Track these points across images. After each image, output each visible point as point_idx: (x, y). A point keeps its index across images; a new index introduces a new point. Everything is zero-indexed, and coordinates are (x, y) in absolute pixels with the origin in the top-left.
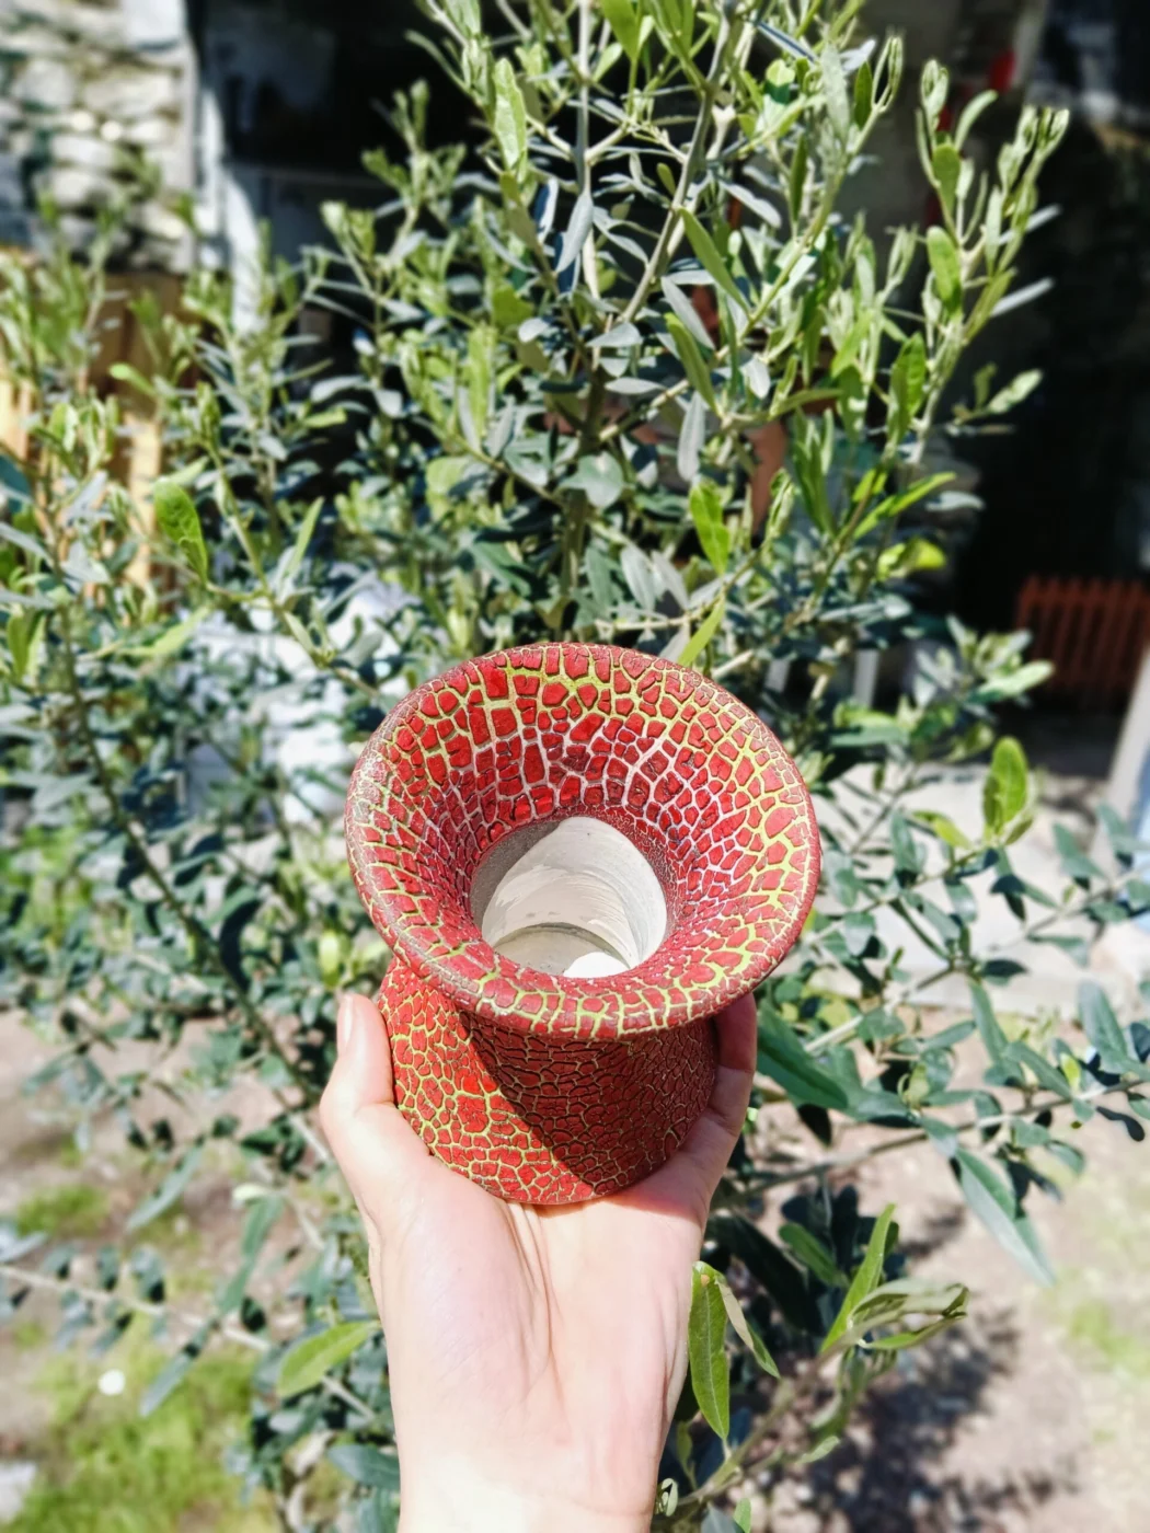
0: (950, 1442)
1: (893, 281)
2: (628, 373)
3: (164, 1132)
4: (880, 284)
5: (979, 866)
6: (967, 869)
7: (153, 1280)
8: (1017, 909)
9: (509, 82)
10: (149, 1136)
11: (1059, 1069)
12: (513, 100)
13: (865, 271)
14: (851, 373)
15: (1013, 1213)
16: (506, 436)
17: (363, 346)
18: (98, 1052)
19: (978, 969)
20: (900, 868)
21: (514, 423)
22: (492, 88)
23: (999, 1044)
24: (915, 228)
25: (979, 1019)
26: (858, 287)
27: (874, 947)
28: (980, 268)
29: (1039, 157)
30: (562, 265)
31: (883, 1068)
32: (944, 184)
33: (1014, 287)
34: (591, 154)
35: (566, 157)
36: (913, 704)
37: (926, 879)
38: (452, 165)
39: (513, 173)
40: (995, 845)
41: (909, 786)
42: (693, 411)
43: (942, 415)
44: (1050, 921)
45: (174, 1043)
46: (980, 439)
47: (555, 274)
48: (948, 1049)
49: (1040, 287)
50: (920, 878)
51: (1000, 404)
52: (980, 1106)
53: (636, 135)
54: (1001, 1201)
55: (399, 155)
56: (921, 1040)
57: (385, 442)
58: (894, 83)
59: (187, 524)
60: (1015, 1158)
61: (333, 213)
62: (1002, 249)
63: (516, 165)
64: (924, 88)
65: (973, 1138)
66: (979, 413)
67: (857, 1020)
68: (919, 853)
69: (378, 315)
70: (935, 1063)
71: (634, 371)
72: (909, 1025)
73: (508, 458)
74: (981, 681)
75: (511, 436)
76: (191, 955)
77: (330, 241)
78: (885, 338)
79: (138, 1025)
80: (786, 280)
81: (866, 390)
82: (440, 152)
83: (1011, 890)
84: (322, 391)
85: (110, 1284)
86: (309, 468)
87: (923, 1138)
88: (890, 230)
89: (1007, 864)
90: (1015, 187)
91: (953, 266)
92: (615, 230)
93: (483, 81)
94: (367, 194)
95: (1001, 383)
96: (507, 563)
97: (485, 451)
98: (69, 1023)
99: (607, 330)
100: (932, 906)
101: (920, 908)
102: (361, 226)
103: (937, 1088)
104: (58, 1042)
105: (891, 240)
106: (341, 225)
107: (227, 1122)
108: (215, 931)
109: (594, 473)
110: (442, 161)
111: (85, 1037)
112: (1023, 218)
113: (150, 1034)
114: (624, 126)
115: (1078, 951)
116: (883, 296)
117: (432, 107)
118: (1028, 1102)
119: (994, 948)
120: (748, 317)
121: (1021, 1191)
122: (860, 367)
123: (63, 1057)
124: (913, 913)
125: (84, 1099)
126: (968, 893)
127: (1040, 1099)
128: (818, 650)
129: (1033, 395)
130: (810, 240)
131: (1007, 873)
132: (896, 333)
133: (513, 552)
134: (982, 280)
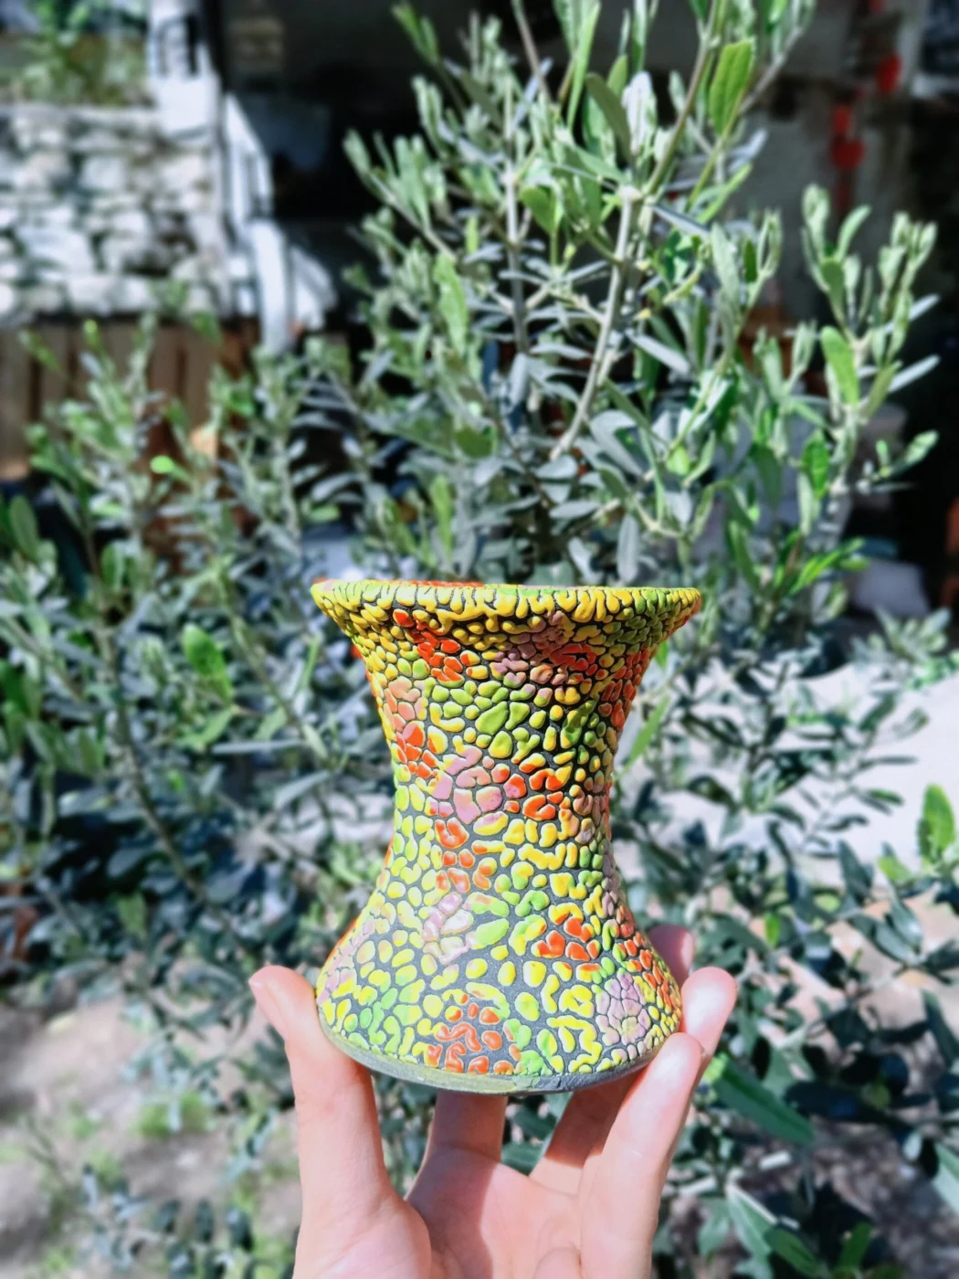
1: (798, 369)
2: (570, 497)
3: (242, 1101)
4: (786, 372)
7: (242, 1230)
10: (231, 1105)
12: (454, 285)
13: (771, 364)
17: (351, 447)
18: (182, 1039)
24: (813, 325)
25: (930, 1022)
28: (870, 360)
29: (912, 267)
32: (833, 288)
42: (627, 527)
43: (853, 476)
49: (928, 364)
58: (775, 252)
59: (213, 661)
62: (888, 339)
64: (808, 211)
66: (884, 473)
71: (576, 493)
80: (704, 406)
83: (955, 897)
84: (321, 491)
88: (788, 333)
90: (894, 291)
91: (847, 357)
98: (160, 1014)
99: (552, 461)
104: (153, 1031)
116: (788, 384)
123: (156, 1045)
134: (874, 369)
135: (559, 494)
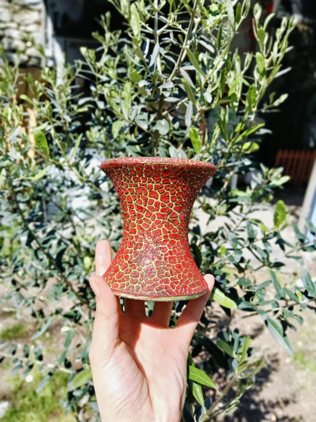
0: (261, 390)
1: (246, 68)
2: (170, 96)
3: (41, 313)
4: (242, 69)
5: (272, 237)
6: (269, 237)
7: (39, 354)
8: (283, 248)
9: (135, 11)
10: (37, 314)
11: (296, 294)
12: (136, 16)
13: (238, 65)
14: (234, 95)
15: (282, 335)
16: (135, 114)
17: (93, 88)
18: (22, 291)
19: (271, 265)
20: (250, 237)
21: (137, 111)
22: (130, 12)
23: (278, 287)
24: (252, 53)
25: (273, 280)
26: (236, 70)
27: (242, 260)
28: (271, 64)
29: (289, 32)
30: (151, 65)
31: (245, 293)
32: (260, 40)
33: (281, 69)
34: (159, 32)
35: (152, 33)
36: (251, 188)
37: (257, 240)
38: (118, 36)
39: (136, 38)
40: (276, 230)
41: (250, 212)
42: (189, 106)
43: (260, 106)
44: (291, 252)
45: (44, 287)
46: (271, 113)
47: (149, 67)
48: (264, 288)
49: (288, 70)
50: (255, 240)
51: (276, 103)
52: (273, 304)
53: (172, 26)
54: (279, 331)
55: (102, 33)
56: (256, 286)
57: (100, 116)
58: (247, 10)
59: (43, 142)
60: (283, 319)
61: (83, 50)
62: (278, 58)
63: (137, 35)
64: (255, 11)
65: (271, 314)
66: (270, 106)
67: (238, 280)
68: (255, 233)
69: (97, 79)
70: (260, 293)
71: (172, 95)
72: (252, 281)
73: (136, 121)
74: (269, 182)
75: (137, 115)
76: (48, 264)
77: (83, 58)
78: (243, 85)
79: (33, 283)
80: (216, 68)
81: (238, 100)
82: (114, 32)
83: (281, 243)
84: (81, 102)
85: (27, 356)
86: (78, 124)
87: (257, 314)
88: (245, 53)
89: (280, 236)
90: (281, 40)
91: (263, 63)
92: (166, 54)
93: (127, 10)
94: (93, 45)
95: (276, 97)
96: (136, 151)
97: (129, 119)
98: (14, 282)
99: (164, 83)
100: (259, 248)
101: (256, 249)
102: (91, 54)
103: (261, 300)
104: (11, 288)
105: (245, 56)
106: (86, 53)
107: (59, 310)
108: (55, 257)
109: (161, 125)
110: (115, 34)
111: (18, 286)
112: (284, 49)
113: (37, 285)
114: (168, 23)
115: (300, 260)
116: (243, 72)
117: (112, 19)
118: (287, 304)
119: (276, 259)
120: (205, 79)
121: (285, 328)
122: (236, 93)
123: (12, 292)
124: (254, 250)
125: (19, 304)
126: (269, 244)
127: (290, 303)
128: (225, 175)
129: (286, 101)
130: (223, 56)
131: (280, 238)
132: (247, 83)
133: (138, 148)
134: (272, 68)
135: (167, 94)
